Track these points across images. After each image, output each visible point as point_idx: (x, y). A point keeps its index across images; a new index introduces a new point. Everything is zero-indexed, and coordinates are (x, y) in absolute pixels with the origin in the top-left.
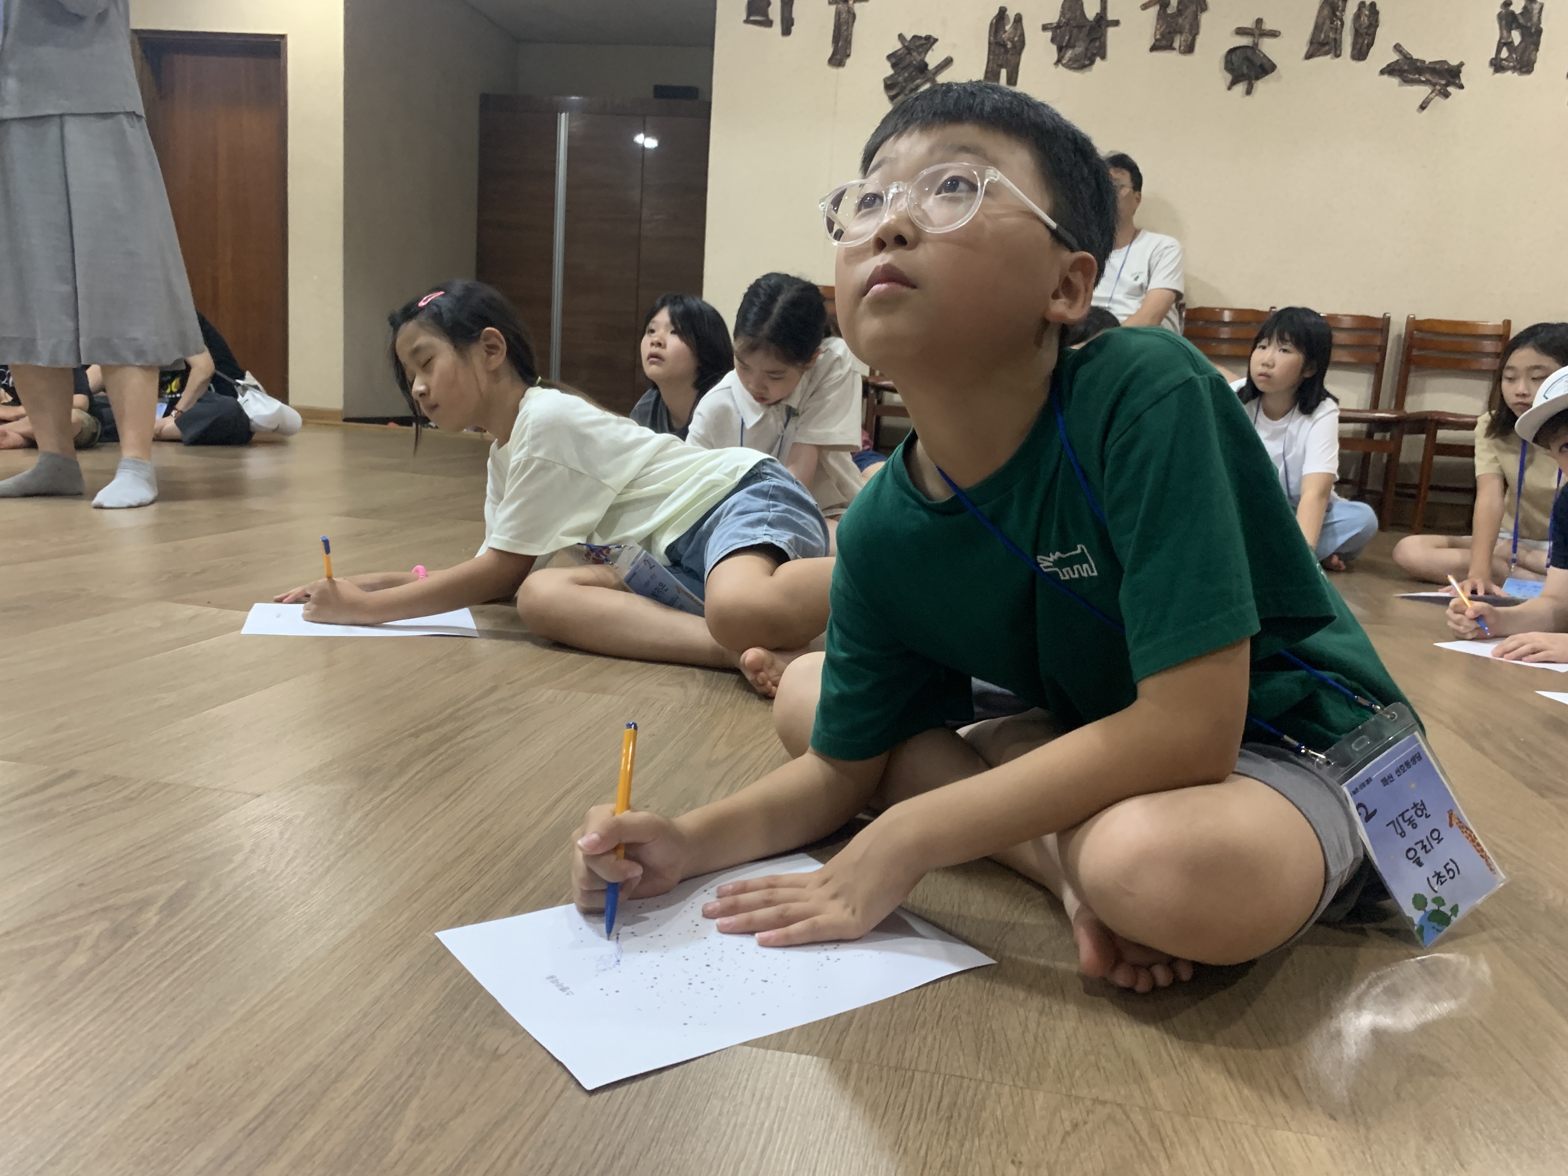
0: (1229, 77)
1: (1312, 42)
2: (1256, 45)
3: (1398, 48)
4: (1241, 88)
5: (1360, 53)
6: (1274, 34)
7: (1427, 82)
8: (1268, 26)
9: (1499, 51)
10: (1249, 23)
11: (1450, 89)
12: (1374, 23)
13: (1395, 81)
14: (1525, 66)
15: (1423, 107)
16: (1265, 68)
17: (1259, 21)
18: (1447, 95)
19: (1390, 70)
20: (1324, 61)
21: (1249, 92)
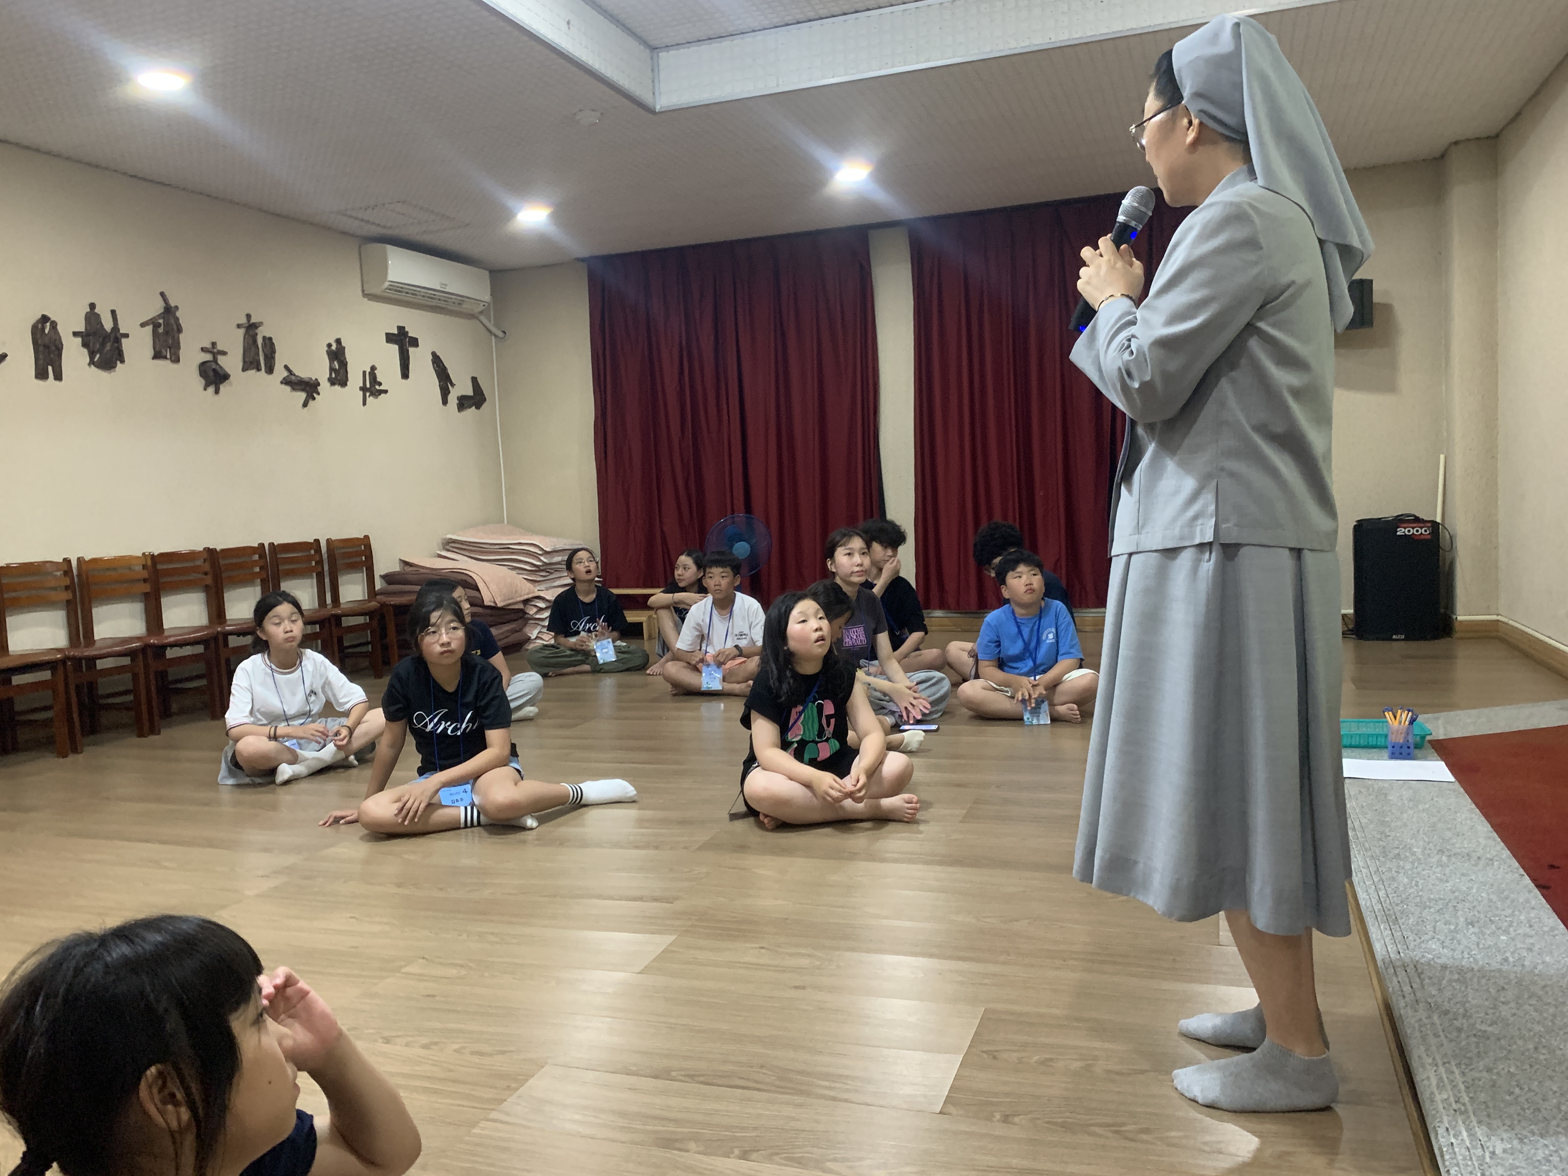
0: (203, 382)
1: (244, 362)
2: (215, 360)
3: (286, 367)
4: (211, 389)
5: (270, 370)
6: (224, 353)
7: (303, 390)
8: (220, 347)
9: (331, 374)
10: (208, 345)
11: (315, 395)
12: (273, 351)
13: (288, 388)
14: (343, 383)
15: (305, 405)
16: (225, 377)
17: (214, 344)
18: (314, 399)
19: (286, 382)
20: (252, 373)
21: (217, 392)
